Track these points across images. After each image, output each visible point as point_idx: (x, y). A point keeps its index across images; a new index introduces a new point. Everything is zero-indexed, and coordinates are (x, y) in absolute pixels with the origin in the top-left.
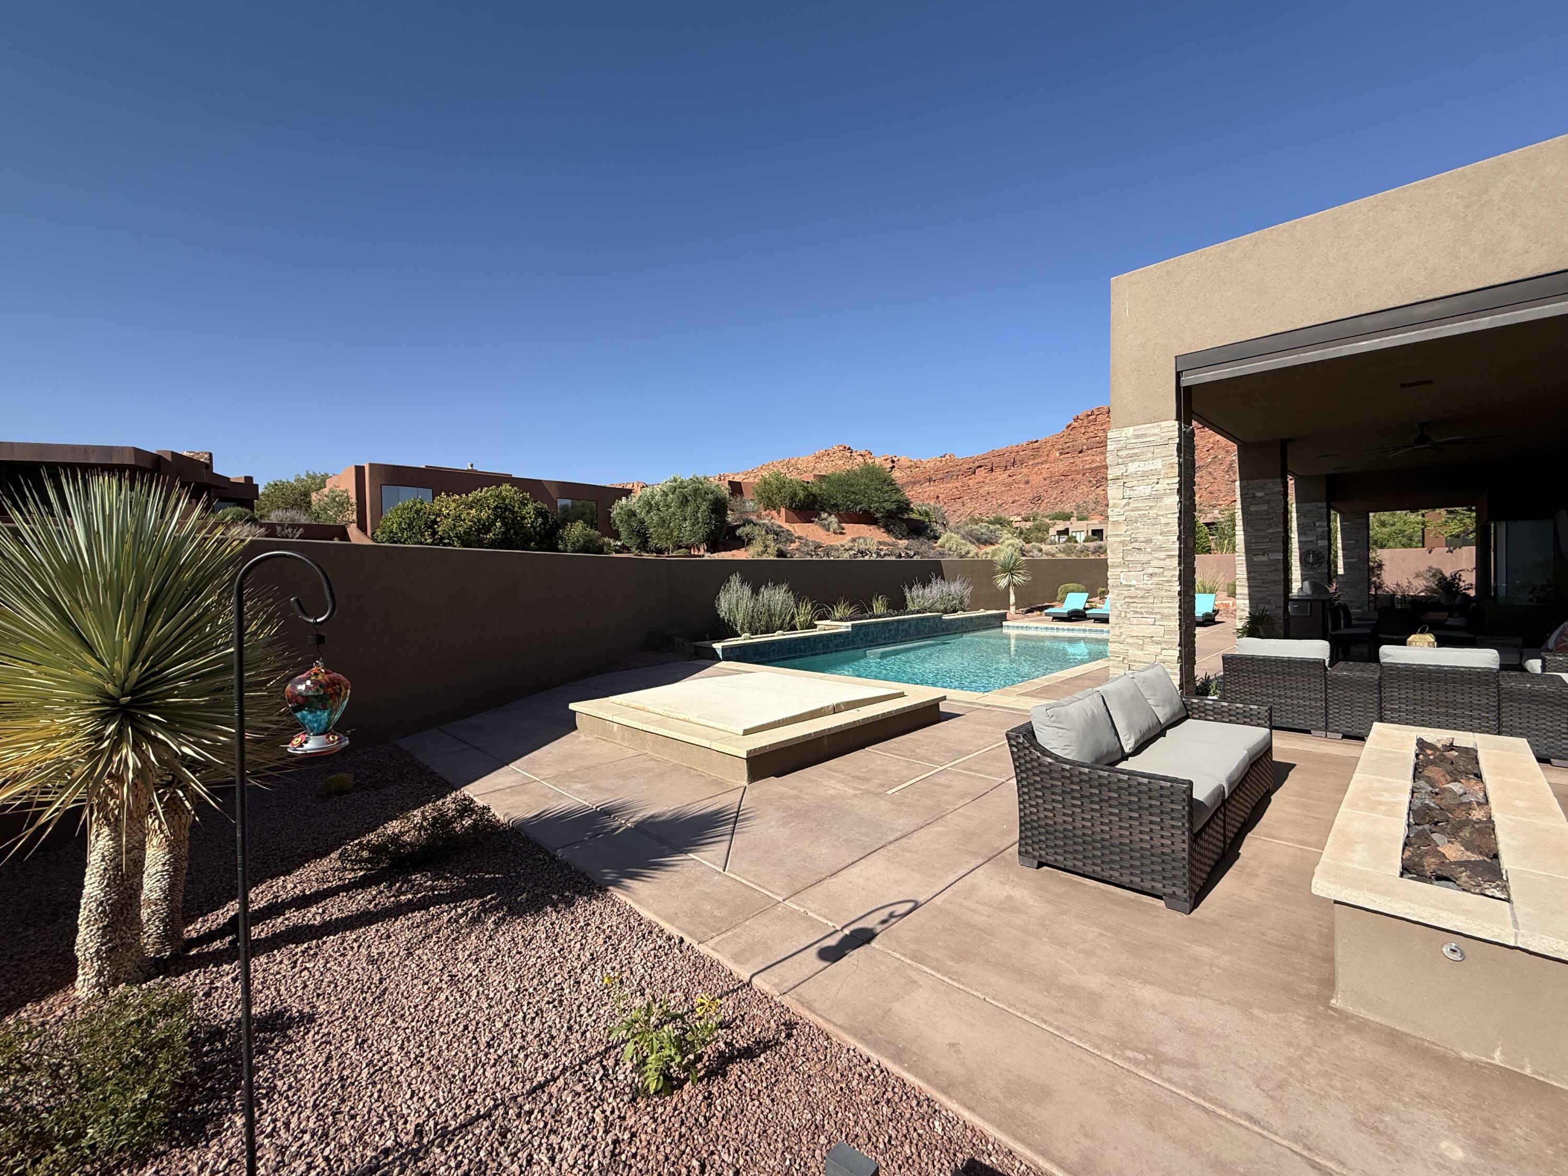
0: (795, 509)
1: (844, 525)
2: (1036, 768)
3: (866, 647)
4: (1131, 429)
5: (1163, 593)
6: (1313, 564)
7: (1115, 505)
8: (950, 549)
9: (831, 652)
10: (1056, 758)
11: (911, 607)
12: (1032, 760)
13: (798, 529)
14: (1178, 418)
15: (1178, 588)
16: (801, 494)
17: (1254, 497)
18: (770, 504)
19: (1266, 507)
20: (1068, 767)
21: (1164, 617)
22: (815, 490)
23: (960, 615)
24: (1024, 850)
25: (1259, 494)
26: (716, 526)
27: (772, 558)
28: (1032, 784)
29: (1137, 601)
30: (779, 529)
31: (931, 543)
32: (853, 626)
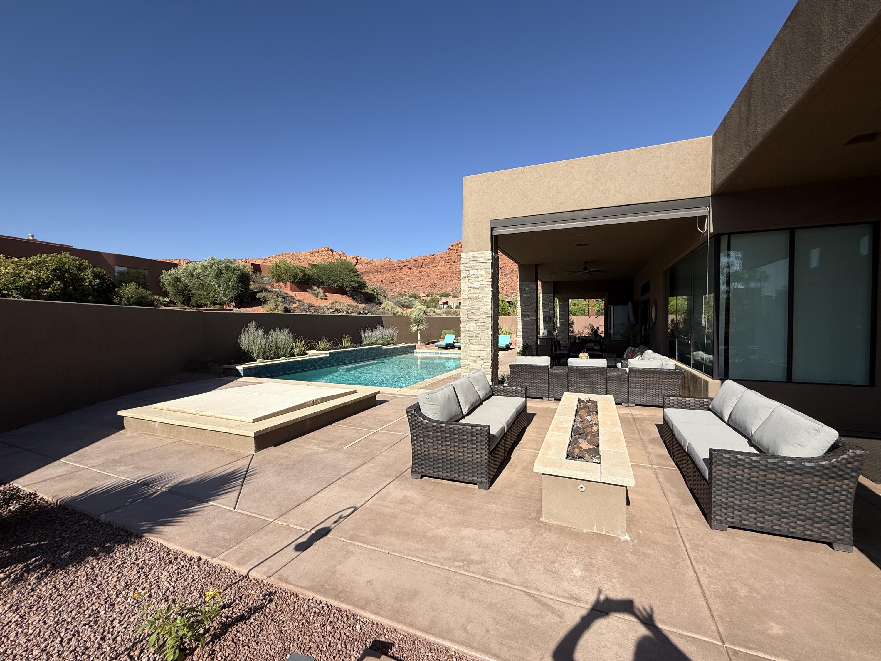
0: (296, 283)
1: (327, 294)
2: (420, 426)
3: (337, 366)
4: (472, 253)
5: (484, 335)
6: (548, 322)
7: (464, 291)
8: (388, 310)
9: (316, 369)
10: (430, 420)
11: (364, 342)
12: (418, 422)
13: (298, 295)
14: (492, 250)
15: (491, 333)
16: (300, 275)
17: (525, 290)
18: (279, 279)
19: (529, 295)
20: (435, 424)
21: (485, 347)
22: (310, 273)
23: (391, 346)
24: (414, 470)
25: (527, 289)
26: (242, 291)
27: (280, 313)
28: (418, 435)
29: (473, 339)
30: (285, 295)
31: (378, 306)
32: (330, 353)
